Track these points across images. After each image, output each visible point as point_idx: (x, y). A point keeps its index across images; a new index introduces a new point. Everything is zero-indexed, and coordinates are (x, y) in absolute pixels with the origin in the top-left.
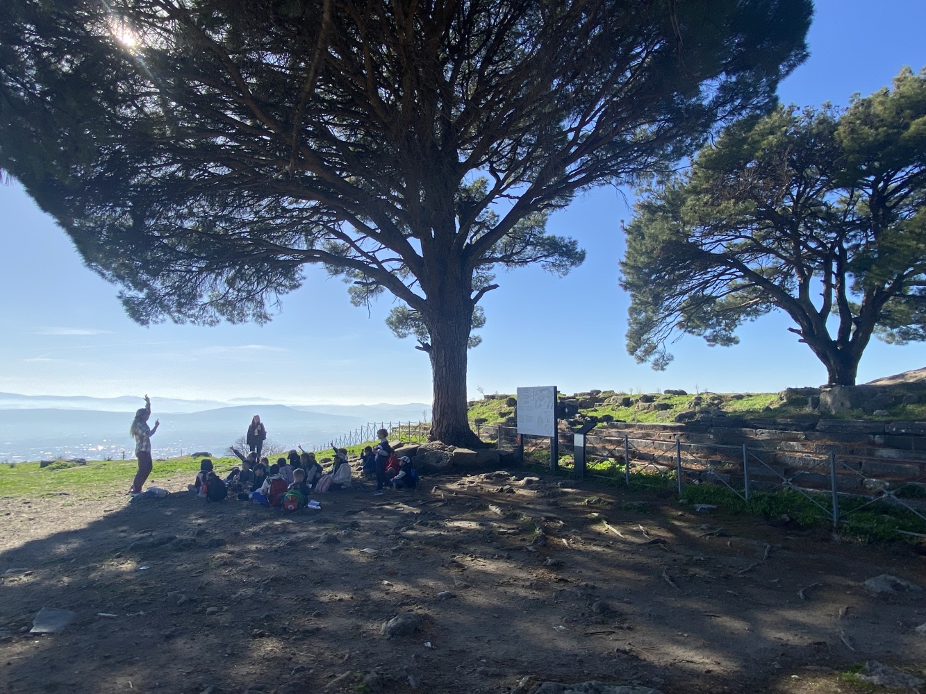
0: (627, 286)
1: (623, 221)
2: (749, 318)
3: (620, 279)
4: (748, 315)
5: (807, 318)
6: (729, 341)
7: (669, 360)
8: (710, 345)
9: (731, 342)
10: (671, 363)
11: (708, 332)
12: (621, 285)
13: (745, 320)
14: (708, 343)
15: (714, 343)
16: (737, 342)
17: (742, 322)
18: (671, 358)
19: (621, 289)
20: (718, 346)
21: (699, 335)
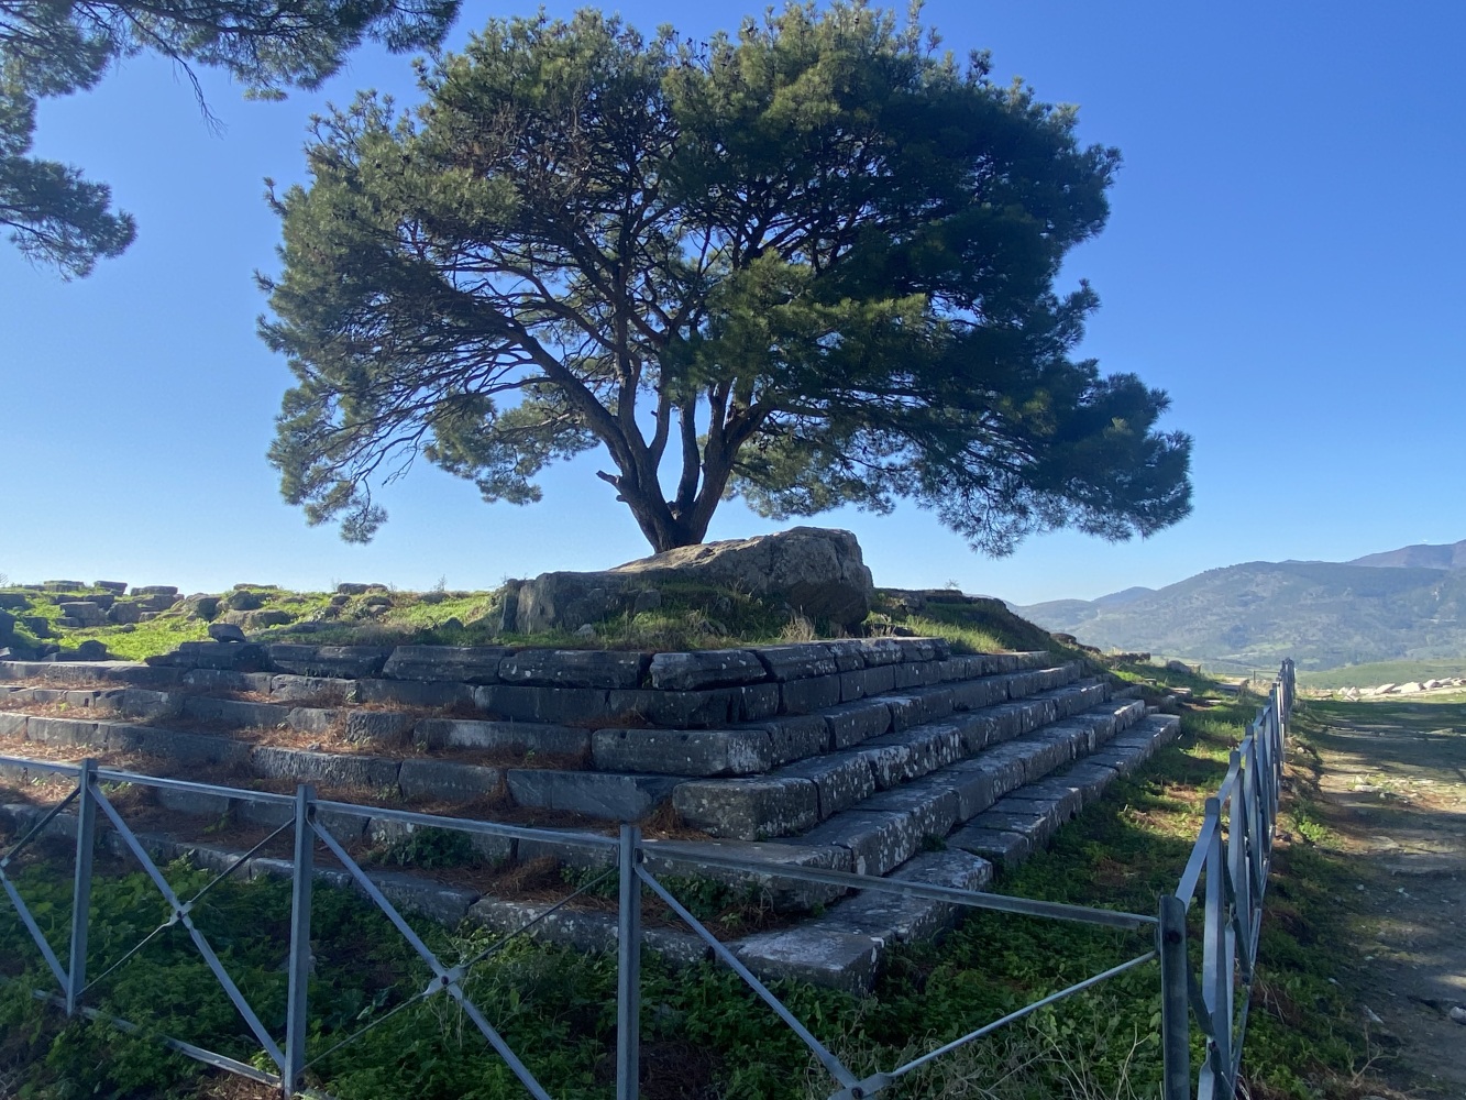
0: (276, 339)
1: (270, 183)
2: (562, 454)
3: (261, 320)
4: (561, 447)
5: (628, 455)
6: (521, 494)
7: (377, 520)
8: (488, 500)
9: (527, 495)
10: (381, 527)
11: (484, 473)
12: (262, 334)
13: (557, 456)
14: (484, 495)
15: (493, 496)
16: (537, 498)
17: (551, 461)
18: (381, 517)
19: (263, 344)
20: (503, 502)
21: (468, 477)
